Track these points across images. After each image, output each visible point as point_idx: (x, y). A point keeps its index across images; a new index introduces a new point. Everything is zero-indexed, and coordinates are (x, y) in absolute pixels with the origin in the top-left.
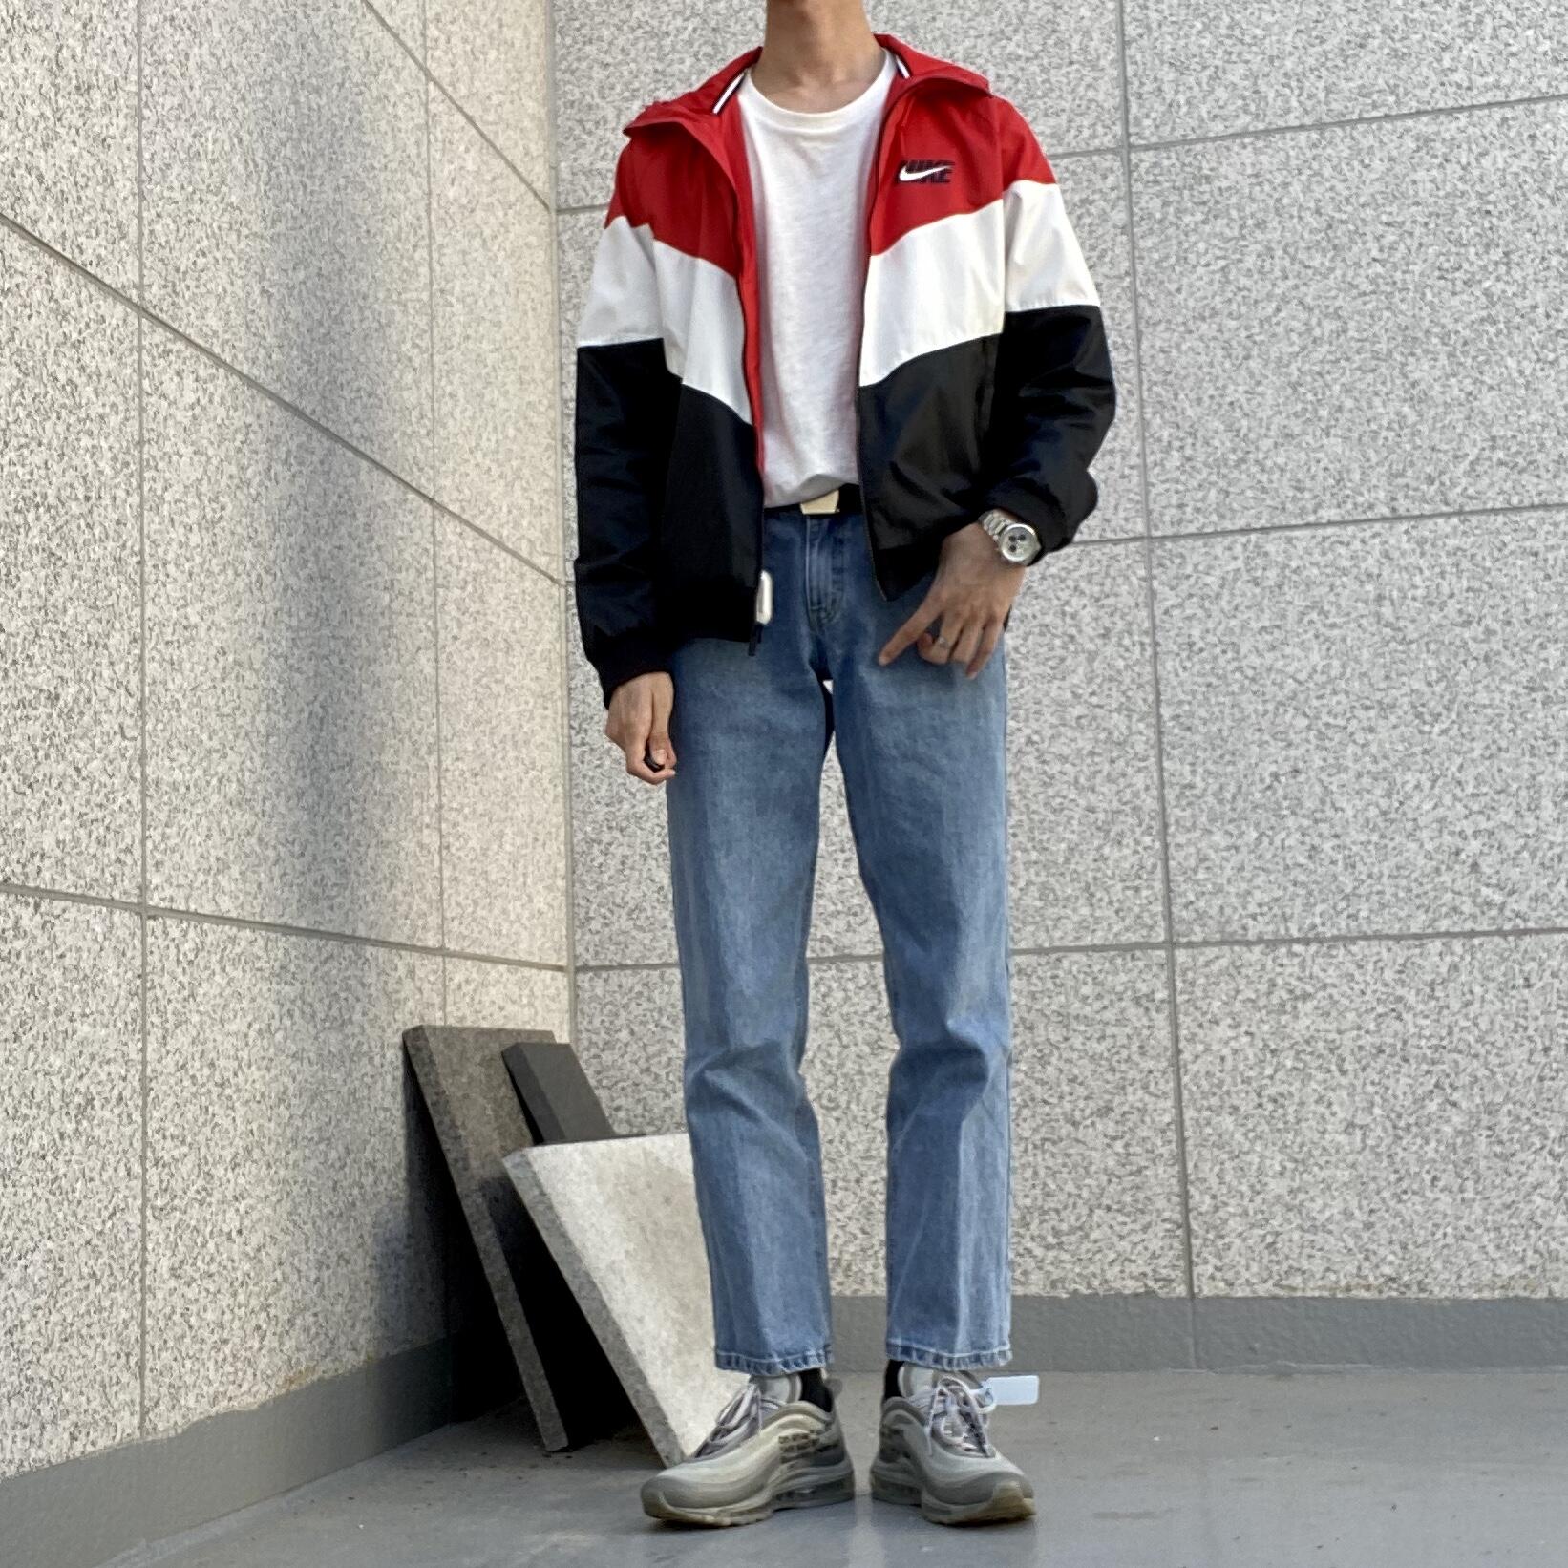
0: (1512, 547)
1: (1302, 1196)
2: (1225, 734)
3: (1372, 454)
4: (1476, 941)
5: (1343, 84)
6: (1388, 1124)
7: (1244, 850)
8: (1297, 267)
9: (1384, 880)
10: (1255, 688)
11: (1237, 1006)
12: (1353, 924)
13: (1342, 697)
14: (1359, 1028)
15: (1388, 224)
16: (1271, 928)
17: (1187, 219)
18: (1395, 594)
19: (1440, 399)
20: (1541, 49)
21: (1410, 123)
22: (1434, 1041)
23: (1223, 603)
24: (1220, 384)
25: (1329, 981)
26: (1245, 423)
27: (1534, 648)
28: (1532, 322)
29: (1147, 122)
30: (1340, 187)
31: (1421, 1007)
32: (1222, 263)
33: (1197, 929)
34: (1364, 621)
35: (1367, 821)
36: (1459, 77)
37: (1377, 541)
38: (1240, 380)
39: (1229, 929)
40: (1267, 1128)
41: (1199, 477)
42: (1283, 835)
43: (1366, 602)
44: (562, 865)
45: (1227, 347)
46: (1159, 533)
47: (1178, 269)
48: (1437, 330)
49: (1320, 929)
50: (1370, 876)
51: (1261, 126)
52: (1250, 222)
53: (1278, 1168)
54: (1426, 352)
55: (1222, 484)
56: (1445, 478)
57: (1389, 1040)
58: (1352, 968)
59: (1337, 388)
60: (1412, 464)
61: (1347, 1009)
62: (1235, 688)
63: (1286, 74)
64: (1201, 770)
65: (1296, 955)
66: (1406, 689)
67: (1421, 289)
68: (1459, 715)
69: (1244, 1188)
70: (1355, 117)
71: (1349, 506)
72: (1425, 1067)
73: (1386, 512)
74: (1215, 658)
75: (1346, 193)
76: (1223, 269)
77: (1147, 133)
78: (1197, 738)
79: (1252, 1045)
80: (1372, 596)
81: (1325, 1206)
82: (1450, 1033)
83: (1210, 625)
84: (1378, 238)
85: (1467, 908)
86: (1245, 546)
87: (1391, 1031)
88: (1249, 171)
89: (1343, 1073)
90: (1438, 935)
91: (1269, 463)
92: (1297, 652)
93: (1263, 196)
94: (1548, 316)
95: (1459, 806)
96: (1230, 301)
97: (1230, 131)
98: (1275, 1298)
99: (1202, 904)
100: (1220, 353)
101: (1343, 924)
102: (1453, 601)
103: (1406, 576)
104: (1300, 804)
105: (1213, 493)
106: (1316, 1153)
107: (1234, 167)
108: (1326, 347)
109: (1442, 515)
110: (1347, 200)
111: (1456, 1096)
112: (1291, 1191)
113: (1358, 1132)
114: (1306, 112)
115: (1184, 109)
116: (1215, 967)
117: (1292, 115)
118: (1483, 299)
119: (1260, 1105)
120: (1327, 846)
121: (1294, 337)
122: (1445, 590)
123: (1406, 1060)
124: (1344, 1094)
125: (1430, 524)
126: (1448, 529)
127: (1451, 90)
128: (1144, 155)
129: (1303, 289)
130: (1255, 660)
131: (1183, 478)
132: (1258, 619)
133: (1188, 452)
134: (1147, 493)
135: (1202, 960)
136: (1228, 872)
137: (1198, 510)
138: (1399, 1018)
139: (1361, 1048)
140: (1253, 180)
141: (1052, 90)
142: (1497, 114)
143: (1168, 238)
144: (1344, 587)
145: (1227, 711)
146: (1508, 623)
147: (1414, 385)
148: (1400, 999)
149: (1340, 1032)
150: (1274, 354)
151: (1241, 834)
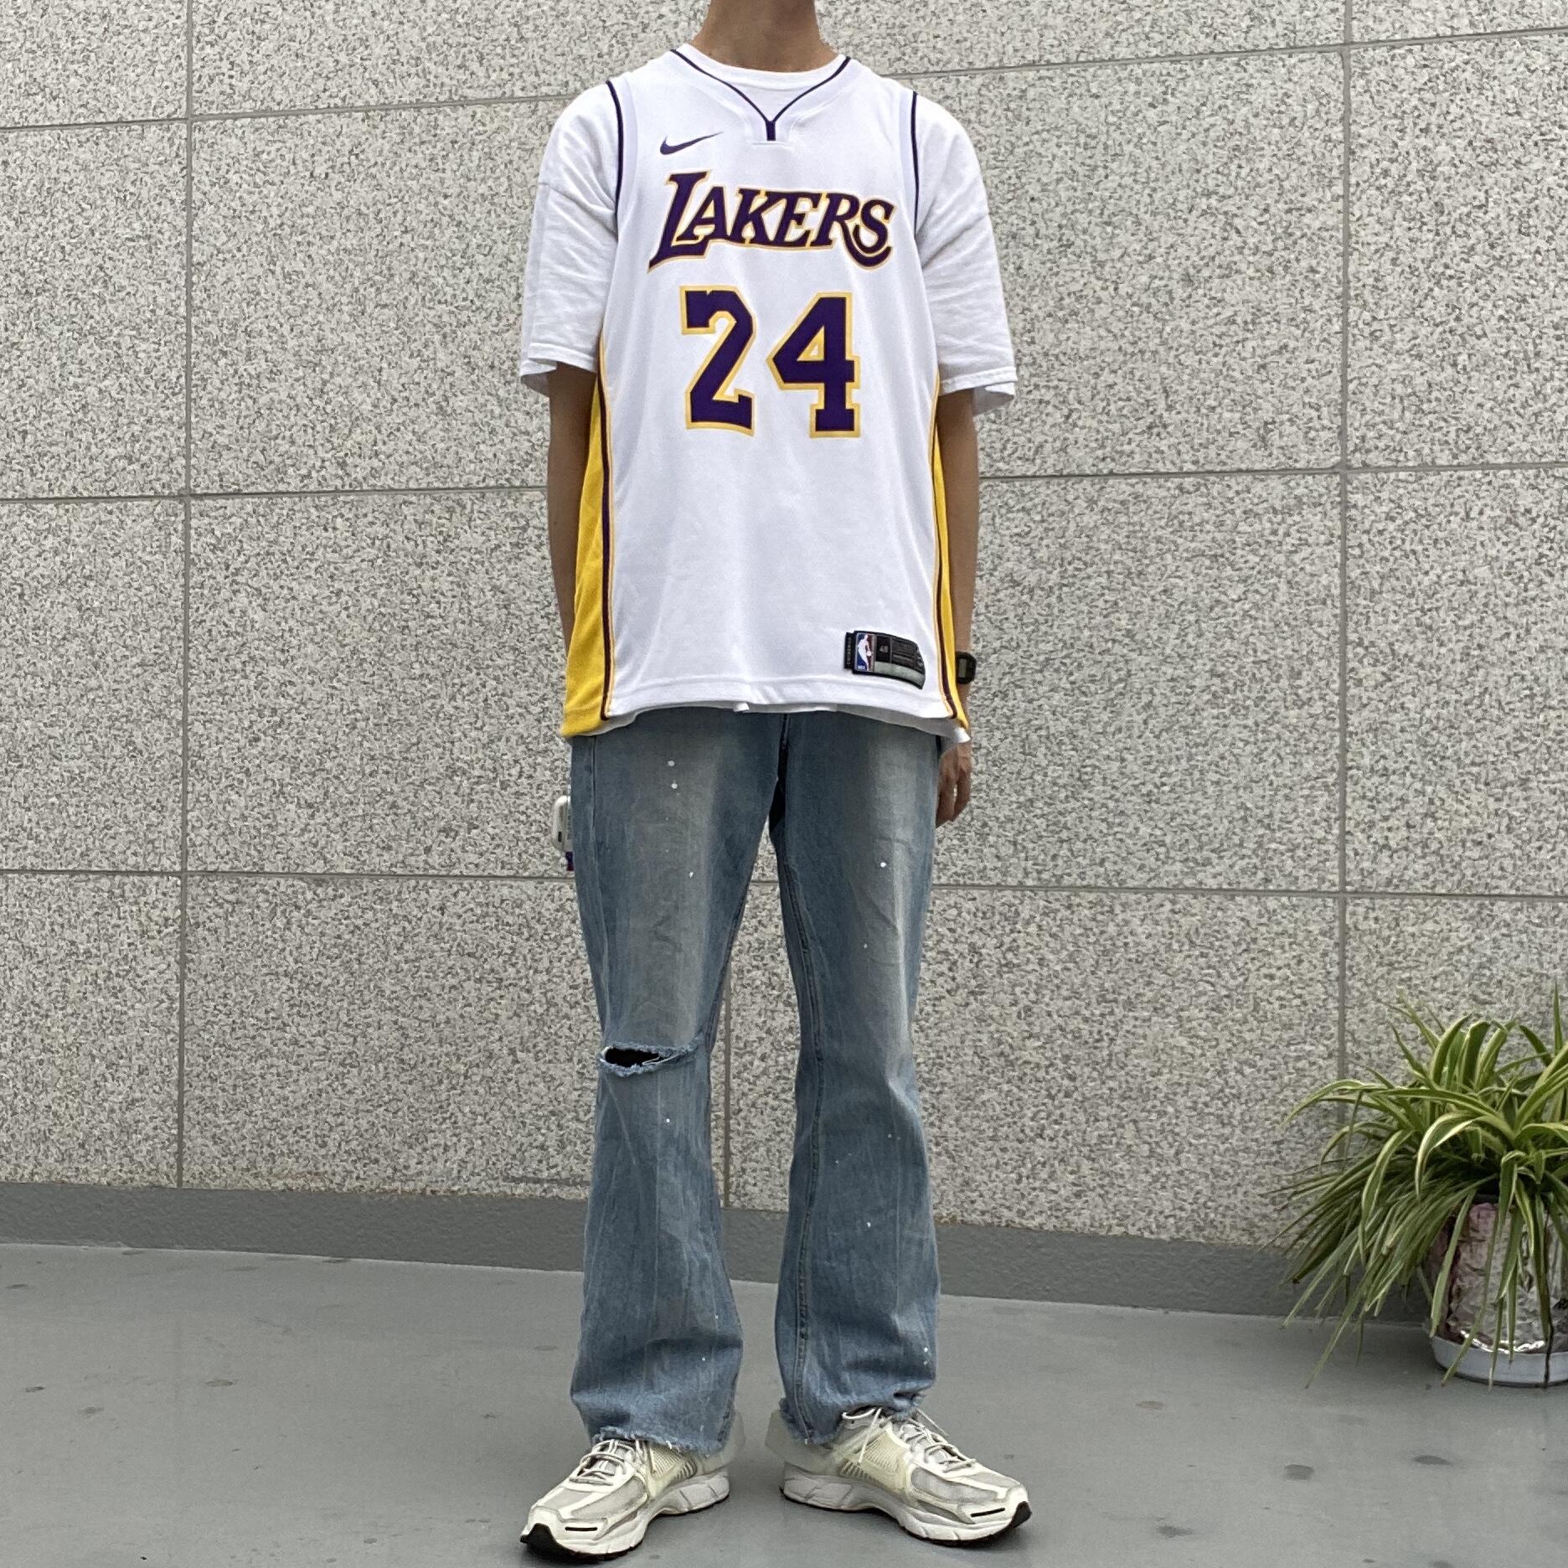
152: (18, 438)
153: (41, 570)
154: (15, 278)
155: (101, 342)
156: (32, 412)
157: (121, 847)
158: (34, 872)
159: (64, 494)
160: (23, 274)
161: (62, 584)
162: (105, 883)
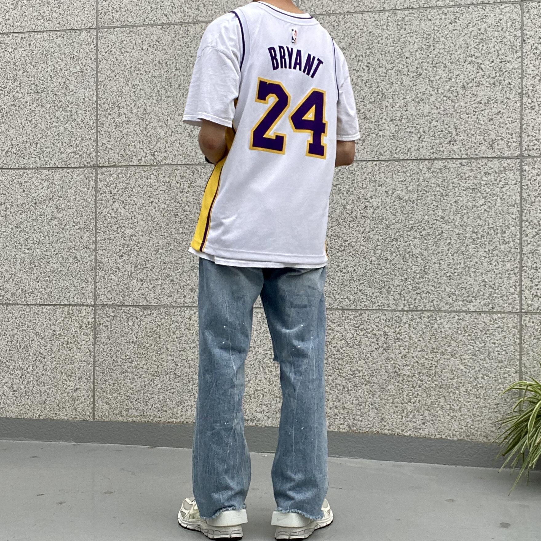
142: (21, 36)
152: (34, 146)
153: (43, 194)
154: (33, 87)
155: (65, 110)
156: (39, 136)
157: (72, 296)
158: (40, 305)
159: (51, 166)
160: (36, 85)
161: (50, 199)
162: (66, 309)
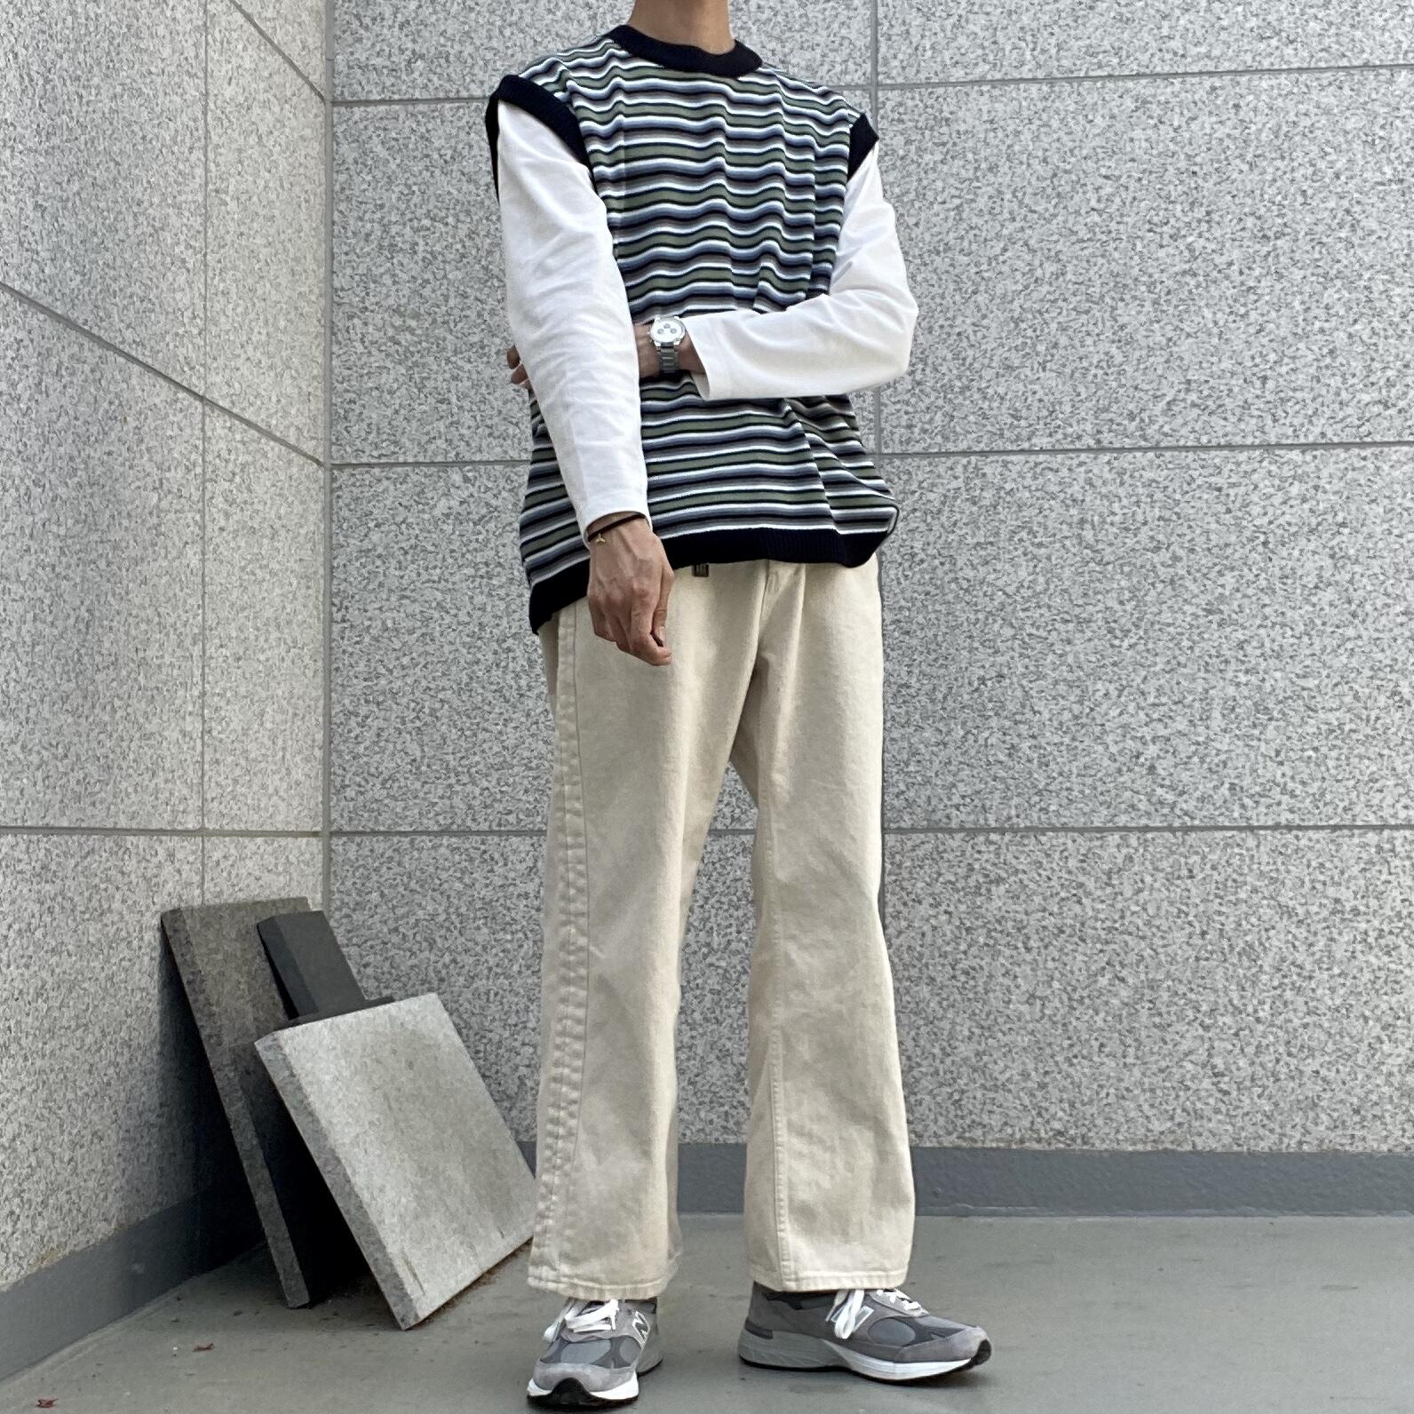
0: (1199, 482)
1: (985, 1058)
2: (940, 639)
3: (1081, 389)
4: (1149, 836)
5: (1072, 42)
6: (1065, 997)
7: (952, 746)
8: (1024, 211)
9: (1073, 778)
10: (967, 598)
11: (938, 888)
12: (1043, 817)
13: (1044, 610)
14: (1044, 910)
15: (1106, 177)
16: (972, 817)
17: (927, 157)
18: (1096, 518)
19: (1143, 343)
20: (1248, 25)
21: (1130, 84)
22: (1108, 924)
23: (943, 519)
24: (950, 315)
25: (1020, 867)
26: (970, 352)
27: (1213, 575)
28: (1227, 277)
29: (896, 63)
30: (1065, 139)
31: (1099, 893)
32: (957, 202)
33: (906, 817)
34: (1068, 543)
35: (1061, 724)
36: (1175, 44)
37: (1082, 469)
38: (968, 312)
39: (935, 817)
40: (958, 997)
41: (927, 401)
42: (986, 734)
43: (1070, 525)
44: (319, 736)
45: (958, 281)
46: (889, 451)
47: (917, 205)
48: (1145, 279)
49: (1015, 820)
50: (1061, 774)
51: (998, 76)
52: (984, 166)
53: (966, 1033)
54: (1134, 298)
55: (948, 408)
56: (1145, 416)
57: (1069, 922)
58: (1041, 857)
59: (1054, 326)
60: (1117, 401)
61: (1034, 893)
62: (950, 597)
63: (1022, 28)
64: (916, 671)
65: (992, 843)
66: (1101, 606)
67: (1132, 239)
68: (1146, 631)
69: (936, 1051)
70: (1082, 74)
71: (1059, 436)
72: (1099, 946)
73: (1092, 443)
74: (935, 569)
75: (1071, 144)
76: (957, 207)
77: (894, 73)
78: (915, 642)
79: (950, 922)
80: (1075, 520)
81: (1006, 1067)
82: (1122, 917)
83: (932, 539)
84: (1097, 189)
85: (1143, 806)
86: (965, 467)
87: (1071, 914)
88: (985, 117)
89: (1028, 950)
90: (1119, 829)
91: (991, 391)
92: (1007, 566)
93: (997, 142)
94: (1241, 273)
95: (1142, 714)
96: (962, 238)
97: (970, 78)
98: (958, 1148)
99: (911, 794)
100: (952, 286)
101: (1035, 816)
102: (1146, 528)
103: (1106, 503)
104: (1003, 707)
105: (939, 417)
106: (1000, 1020)
107: (972, 111)
108: (1045, 288)
109: (1139, 449)
110: (1071, 151)
111: (1124, 973)
112: (977, 1054)
113: (1038, 1003)
114: (1039, 66)
115: (929, 53)
116: (920, 853)
117: (1026, 68)
118: (1186, 253)
119: (954, 977)
120: (1025, 745)
121: (1018, 275)
122: (1140, 518)
123: (1083, 941)
124: (1028, 969)
125: (1130, 456)
126: (1145, 463)
127: (1168, 56)
128: (890, 94)
129: (1029, 232)
130: (970, 573)
131: (913, 400)
132: (974, 535)
133: (919, 376)
134: (881, 411)
135: (910, 844)
136: (936, 766)
137: (925, 431)
138: (1079, 902)
139: (1045, 928)
140: (988, 126)
141: (808, 24)
143: (909, 175)
144: (1051, 510)
145: (943, 618)
146: (1192, 551)
147: (1122, 327)
148: (1081, 885)
149: (1027, 913)
150: (999, 291)
151: (949, 732)
